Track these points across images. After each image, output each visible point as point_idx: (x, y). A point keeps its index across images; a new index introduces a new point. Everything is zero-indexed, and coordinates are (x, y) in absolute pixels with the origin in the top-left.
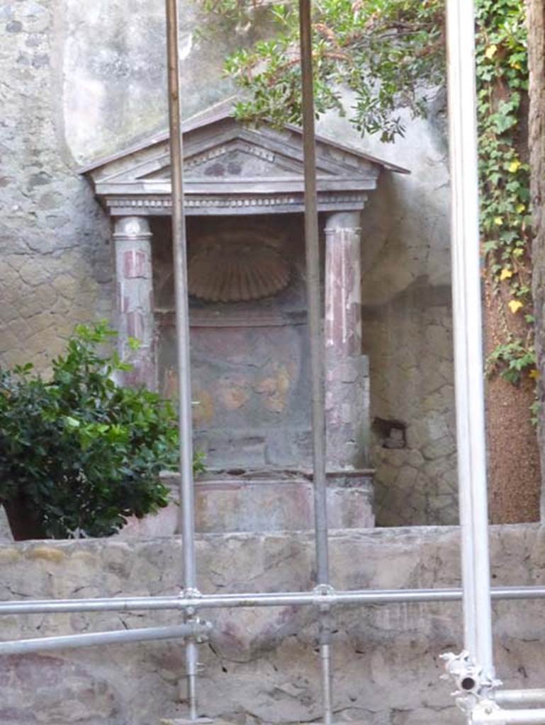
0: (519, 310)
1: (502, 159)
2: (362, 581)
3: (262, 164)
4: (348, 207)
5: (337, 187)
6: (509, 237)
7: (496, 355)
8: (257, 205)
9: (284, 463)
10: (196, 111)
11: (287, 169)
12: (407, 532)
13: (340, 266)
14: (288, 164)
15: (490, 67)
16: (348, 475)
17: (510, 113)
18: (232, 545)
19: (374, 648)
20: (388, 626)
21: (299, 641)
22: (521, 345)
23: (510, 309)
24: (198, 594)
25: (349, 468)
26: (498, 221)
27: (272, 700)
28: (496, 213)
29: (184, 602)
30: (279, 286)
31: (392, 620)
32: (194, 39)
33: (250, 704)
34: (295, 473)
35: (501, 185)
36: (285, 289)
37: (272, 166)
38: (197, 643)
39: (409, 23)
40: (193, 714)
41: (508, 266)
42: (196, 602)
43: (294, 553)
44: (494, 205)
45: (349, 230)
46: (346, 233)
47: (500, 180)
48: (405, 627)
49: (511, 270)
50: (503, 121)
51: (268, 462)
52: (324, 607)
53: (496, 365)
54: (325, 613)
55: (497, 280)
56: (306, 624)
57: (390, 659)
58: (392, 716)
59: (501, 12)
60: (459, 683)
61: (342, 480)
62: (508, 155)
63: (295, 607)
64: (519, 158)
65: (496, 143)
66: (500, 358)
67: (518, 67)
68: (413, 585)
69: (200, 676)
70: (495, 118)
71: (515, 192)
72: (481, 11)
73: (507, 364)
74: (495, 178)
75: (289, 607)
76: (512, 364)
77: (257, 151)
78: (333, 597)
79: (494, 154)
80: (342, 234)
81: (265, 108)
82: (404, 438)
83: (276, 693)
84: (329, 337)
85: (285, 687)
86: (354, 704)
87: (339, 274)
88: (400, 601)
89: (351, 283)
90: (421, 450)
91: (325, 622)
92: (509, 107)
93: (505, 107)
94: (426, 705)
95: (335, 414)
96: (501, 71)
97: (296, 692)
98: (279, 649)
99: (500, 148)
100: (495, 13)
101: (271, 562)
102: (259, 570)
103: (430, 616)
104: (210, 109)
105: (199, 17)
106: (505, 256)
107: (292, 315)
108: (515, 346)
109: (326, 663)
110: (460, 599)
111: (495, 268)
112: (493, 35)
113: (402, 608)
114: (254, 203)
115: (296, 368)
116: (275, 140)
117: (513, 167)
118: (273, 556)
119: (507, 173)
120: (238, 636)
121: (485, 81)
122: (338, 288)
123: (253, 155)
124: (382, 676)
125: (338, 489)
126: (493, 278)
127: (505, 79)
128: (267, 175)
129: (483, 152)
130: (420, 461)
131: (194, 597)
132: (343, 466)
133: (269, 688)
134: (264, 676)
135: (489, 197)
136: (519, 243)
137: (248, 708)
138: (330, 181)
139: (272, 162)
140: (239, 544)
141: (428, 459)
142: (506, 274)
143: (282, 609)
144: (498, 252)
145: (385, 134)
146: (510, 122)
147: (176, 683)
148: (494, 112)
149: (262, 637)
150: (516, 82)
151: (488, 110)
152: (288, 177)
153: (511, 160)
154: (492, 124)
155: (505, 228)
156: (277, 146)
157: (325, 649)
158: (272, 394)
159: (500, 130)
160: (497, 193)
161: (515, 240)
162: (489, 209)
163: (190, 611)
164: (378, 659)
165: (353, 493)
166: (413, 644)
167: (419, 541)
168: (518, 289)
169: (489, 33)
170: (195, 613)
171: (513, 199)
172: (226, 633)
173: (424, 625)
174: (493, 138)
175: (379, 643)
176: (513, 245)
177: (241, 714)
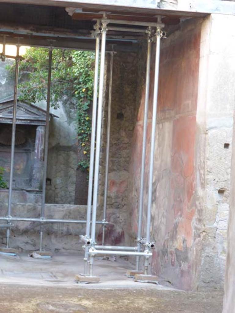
0: (86, 154)
1: (85, 117)
2: (51, 217)
3: (22, 112)
4: (43, 124)
5: (40, 119)
6: (85, 135)
7: (79, 164)
8: (20, 122)
9: (20, 187)
10: (5, 97)
11: (28, 114)
12: (63, 206)
13: (39, 139)
14: (29, 112)
15: (83, 94)
16: (37, 191)
17: (87, 105)
18: (19, 206)
19: (52, 234)
20: (56, 228)
21: (34, 231)
22: (86, 162)
23: (83, 153)
24: (11, 217)
25: (37, 189)
26: (83, 131)
27: (26, 245)
28: (82, 129)
29: (8, 219)
30: (23, 143)
31: (57, 227)
32: (7, 80)
33: (21, 245)
34: (23, 190)
35: (84, 123)
36: (24, 143)
37: (25, 112)
38: (10, 229)
39: (64, 81)
40: (7, 247)
41: (84, 142)
42: (11, 219)
43: (35, 209)
44: (82, 127)
45: (43, 130)
46: (42, 131)
47: (84, 122)
48: (61, 229)
49: (85, 143)
50: (86, 107)
51: (16, 186)
52: (42, 223)
53: (79, 167)
54: (43, 224)
55: (81, 145)
56: (36, 227)
57: (56, 236)
58: (55, 250)
59: (87, 80)
60: (86, 243)
61: (36, 192)
62: (86, 116)
63: (34, 222)
64: (88, 117)
65: (83, 112)
66: (80, 165)
67: (90, 94)
68: (63, 219)
69: (9, 237)
70: (84, 106)
71: (87, 125)
72: (82, 80)
73: (82, 166)
74: (82, 121)
75: (32, 222)
76: (83, 166)
77: (21, 108)
78: (45, 220)
79: (83, 115)
80: (40, 131)
81: (26, 98)
82: (50, 183)
83: (27, 243)
84: (35, 156)
85: (30, 242)
86: (46, 247)
87: (39, 141)
88: (60, 222)
89: (42, 143)
90: (54, 186)
91: (42, 226)
92: (87, 104)
93: (86, 104)
94: (64, 248)
95: (35, 176)
96: (86, 95)
97: (32, 243)
98: (29, 232)
99: (84, 114)
100: (85, 81)
101: (29, 211)
102: (26, 212)
103: (67, 227)
104: (9, 97)
105: (9, 74)
106: (83, 140)
107: (25, 150)
108: (84, 162)
109: (41, 236)
110: (86, 223)
111: (81, 143)
112: (84, 86)
113: (60, 224)
114: (19, 121)
115: (25, 163)
116: (26, 106)
117: (87, 119)
118: (29, 209)
119: (85, 120)
120: (19, 228)
121: (82, 97)
122: (39, 144)
123: (20, 109)
124: (54, 241)
125: (34, 194)
126: (80, 145)
127: (87, 97)
128: (23, 114)
129: (80, 114)
130: (53, 189)
131: (10, 218)
132: (36, 189)
133: (25, 241)
134: (25, 239)
135: (81, 125)
136: (87, 137)
137: (20, 246)
138: (39, 118)
139: (24, 112)
140: (21, 206)
141: (56, 188)
142: (83, 144)
143: (30, 222)
144: (82, 139)
145: (55, 107)
146: (87, 107)
147: (2, 239)
148: (83, 105)
149: (25, 229)
150: (89, 98)
151: (82, 104)
152: (28, 115)
153: (87, 117)
154: (83, 108)
155: (84, 133)
156: (26, 108)
157: (41, 233)
158: (18, 169)
159: (85, 109)
160: (83, 124)
161: (86, 137)
162: (80, 128)
163: (9, 221)
164: (53, 236)
165: (38, 196)
166: (62, 233)
167: (66, 208)
168: (86, 148)
169: (83, 85)
170: (10, 222)
171: (86, 126)
172: (16, 227)
173: (65, 229)
174: (82, 111)
175: (54, 232)
176: (86, 138)
177: (18, 248)
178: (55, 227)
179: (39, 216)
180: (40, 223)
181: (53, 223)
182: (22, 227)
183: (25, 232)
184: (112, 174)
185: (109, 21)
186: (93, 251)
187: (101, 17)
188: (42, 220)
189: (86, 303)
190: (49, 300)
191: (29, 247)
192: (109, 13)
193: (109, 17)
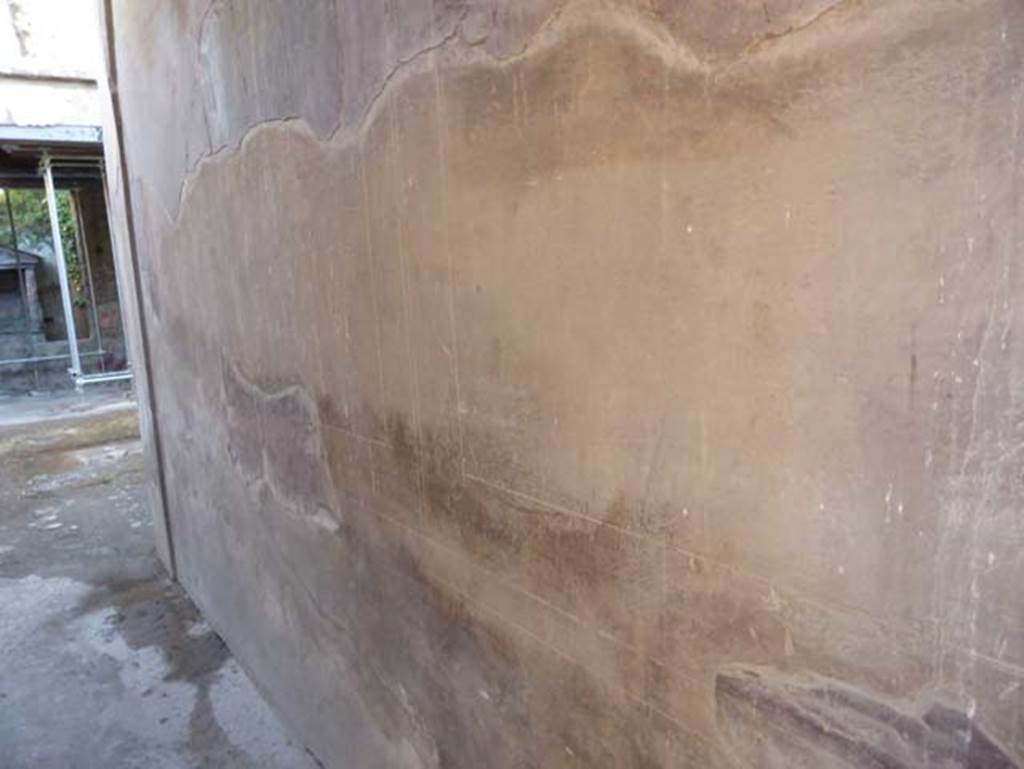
1: (71, 255)
2: (44, 355)
3: (4, 257)
4: (31, 267)
5: (26, 262)
6: (74, 273)
9: (19, 331)
12: (55, 343)
14: (12, 257)
15: (64, 233)
16: (38, 332)
17: (71, 244)
19: (49, 371)
21: (28, 371)
25: (38, 330)
26: (71, 269)
27: (22, 385)
30: (12, 287)
33: (16, 386)
34: (23, 332)
35: (71, 261)
39: (41, 223)
41: (75, 280)
43: (23, 349)
44: (70, 266)
46: (31, 274)
51: (15, 330)
56: (29, 367)
57: (54, 373)
63: (26, 363)
64: (75, 254)
65: (68, 251)
68: (60, 355)
71: (75, 262)
72: (60, 220)
74: (69, 259)
75: (24, 363)
79: (68, 253)
82: (52, 322)
83: (23, 383)
84: (29, 299)
85: (25, 382)
86: (44, 384)
88: (55, 359)
91: (35, 365)
93: (70, 242)
95: (33, 318)
97: (28, 382)
98: (23, 373)
101: (17, 352)
102: (15, 354)
109: (37, 375)
110: (70, 357)
111: (72, 281)
112: (64, 226)
115: (20, 307)
118: (18, 350)
119: (72, 258)
120: (11, 371)
121: (64, 237)
124: (52, 377)
125: (36, 335)
128: (5, 259)
129: (65, 253)
132: (36, 330)
133: (21, 382)
134: (20, 379)
137: (16, 388)
138: (24, 261)
139: (7, 256)
143: (22, 363)
145: (38, 249)
146: (72, 246)
148: (67, 243)
149: (18, 371)
151: (65, 243)
152: (12, 260)
153: (73, 255)
154: (67, 246)
155: (73, 271)
156: (7, 252)
157: (36, 372)
158: (14, 314)
159: (69, 248)
162: (68, 267)
164: (51, 373)
165: (40, 335)
167: (58, 344)
171: (75, 264)
176: (76, 275)
177: (14, 390)
178: (52, 364)
179: (30, 356)
180: (33, 363)
181: (48, 361)
182: (14, 369)
183: (19, 373)
184: (101, 307)
185: (52, 157)
186: (80, 381)
187: (41, 153)
188: (35, 359)
189: (72, 431)
190: (30, 435)
191: (26, 387)
192: (49, 149)
193: (50, 153)
